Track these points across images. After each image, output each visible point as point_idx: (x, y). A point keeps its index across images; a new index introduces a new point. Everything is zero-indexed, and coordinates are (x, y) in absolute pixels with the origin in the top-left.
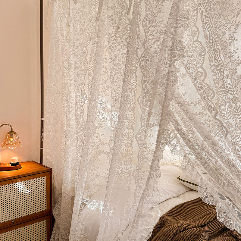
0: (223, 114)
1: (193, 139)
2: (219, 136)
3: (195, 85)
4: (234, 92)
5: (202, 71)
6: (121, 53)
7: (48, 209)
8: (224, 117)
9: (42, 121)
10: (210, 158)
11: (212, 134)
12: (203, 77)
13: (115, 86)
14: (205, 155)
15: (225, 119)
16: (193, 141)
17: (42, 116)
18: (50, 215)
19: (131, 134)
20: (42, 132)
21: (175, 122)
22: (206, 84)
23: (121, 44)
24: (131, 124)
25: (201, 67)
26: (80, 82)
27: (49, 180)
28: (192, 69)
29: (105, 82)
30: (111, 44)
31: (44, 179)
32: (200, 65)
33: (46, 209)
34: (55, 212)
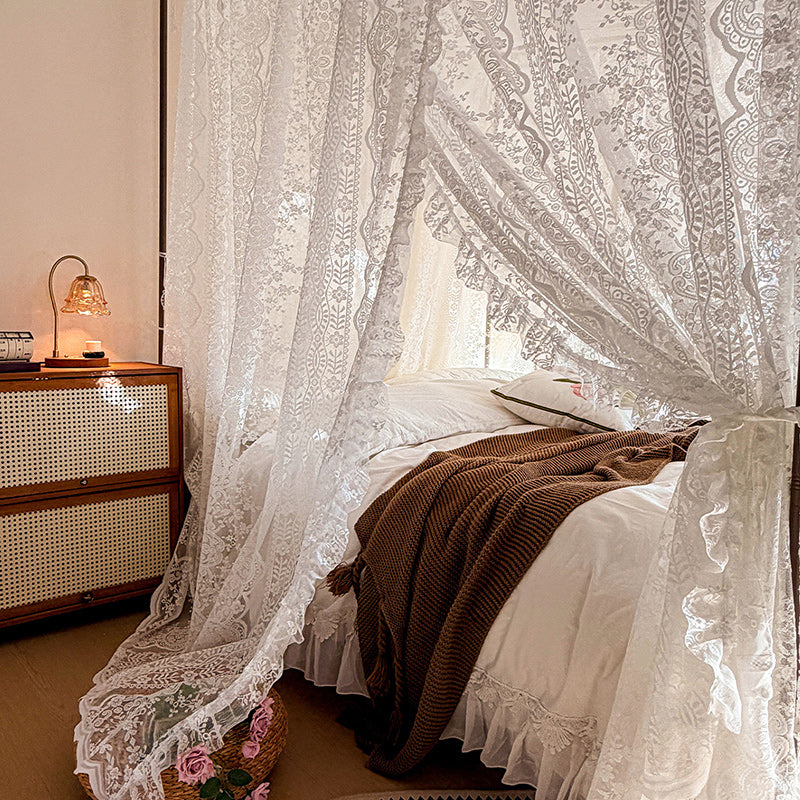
0: (546, 123)
1: (480, 197)
2: (536, 181)
3: (482, 60)
4: (561, 56)
5: (504, 36)
6: (328, 32)
7: (174, 466)
8: (546, 131)
9: (162, 261)
10: (513, 228)
11: (522, 176)
12: (505, 50)
13: (316, 115)
14: (504, 224)
15: (549, 135)
16: (482, 200)
17: (162, 248)
18: (178, 482)
19: (349, 223)
20: (162, 288)
21: (439, 160)
22: (510, 63)
23: (329, 10)
24: (350, 197)
25: (502, 27)
26: (244, 136)
27: (175, 394)
28: (477, 25)
29: (298, 117)
30: (306, 15)
31: (163, 391)
32: (498, 24)
33: (168, 465)
34: (188, 476)
